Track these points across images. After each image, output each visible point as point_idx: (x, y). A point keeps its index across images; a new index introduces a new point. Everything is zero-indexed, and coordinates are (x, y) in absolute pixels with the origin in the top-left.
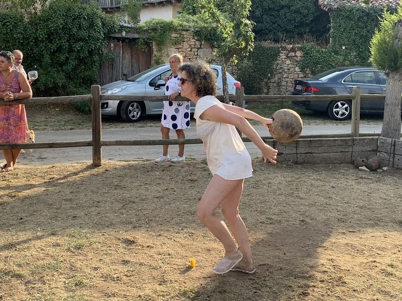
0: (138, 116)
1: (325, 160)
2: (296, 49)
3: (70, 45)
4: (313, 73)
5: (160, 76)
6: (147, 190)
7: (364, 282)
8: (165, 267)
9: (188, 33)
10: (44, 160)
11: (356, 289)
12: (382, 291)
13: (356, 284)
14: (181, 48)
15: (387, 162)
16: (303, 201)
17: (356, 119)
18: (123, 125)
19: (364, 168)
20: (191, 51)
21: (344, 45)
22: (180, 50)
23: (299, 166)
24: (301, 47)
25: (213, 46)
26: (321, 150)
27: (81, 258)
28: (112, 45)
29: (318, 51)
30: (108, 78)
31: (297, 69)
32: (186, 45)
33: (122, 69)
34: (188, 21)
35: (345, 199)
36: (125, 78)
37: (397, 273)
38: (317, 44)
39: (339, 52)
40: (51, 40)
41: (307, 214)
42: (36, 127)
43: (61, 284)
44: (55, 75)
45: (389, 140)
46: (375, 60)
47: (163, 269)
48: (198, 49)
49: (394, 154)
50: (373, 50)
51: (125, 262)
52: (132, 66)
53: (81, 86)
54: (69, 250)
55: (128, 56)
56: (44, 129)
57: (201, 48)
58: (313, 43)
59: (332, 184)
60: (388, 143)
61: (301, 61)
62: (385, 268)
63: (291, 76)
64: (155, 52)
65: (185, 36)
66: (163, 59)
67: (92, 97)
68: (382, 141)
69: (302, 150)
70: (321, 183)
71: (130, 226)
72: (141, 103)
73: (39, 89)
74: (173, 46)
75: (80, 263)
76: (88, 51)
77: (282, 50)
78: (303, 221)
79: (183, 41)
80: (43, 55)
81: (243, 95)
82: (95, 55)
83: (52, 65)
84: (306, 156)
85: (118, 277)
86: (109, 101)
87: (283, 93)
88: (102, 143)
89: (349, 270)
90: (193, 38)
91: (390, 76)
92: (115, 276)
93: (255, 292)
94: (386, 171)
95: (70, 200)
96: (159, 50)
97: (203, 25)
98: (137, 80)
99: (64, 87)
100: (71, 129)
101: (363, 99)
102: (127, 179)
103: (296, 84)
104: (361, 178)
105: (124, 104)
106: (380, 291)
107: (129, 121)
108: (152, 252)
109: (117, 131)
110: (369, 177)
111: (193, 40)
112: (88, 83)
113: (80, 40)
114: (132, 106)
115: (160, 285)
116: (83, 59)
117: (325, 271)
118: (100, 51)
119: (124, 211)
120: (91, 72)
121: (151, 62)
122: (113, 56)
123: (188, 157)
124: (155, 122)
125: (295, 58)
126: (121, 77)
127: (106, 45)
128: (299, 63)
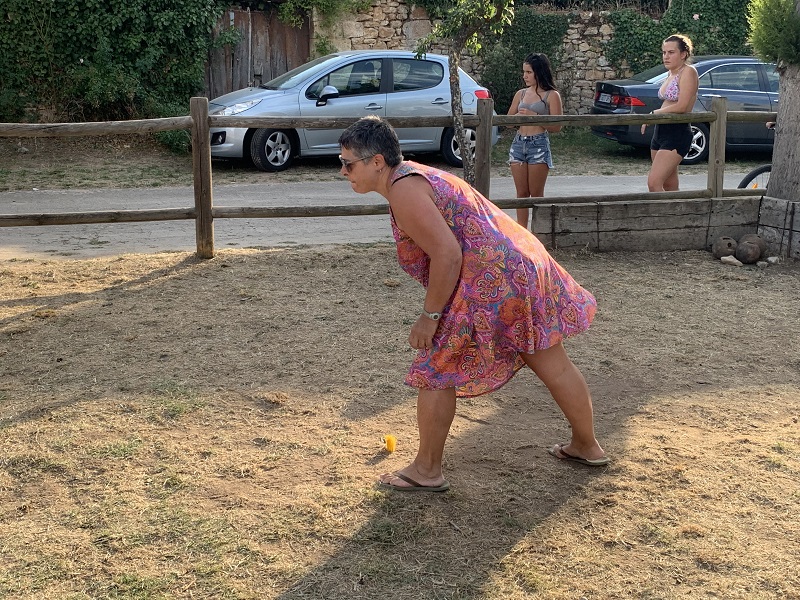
0: (285, 159)
1: (654, 244)
2: (601, 20)
3: (149, 16)
4: (635, 68)
5: (326, 78)
6: (303, 304)
7: (723, 481)
8: (339, 452)
10: (103, 245)
11: (707, 493)
12: (758, 498)
13: (708, 485)
14: (368, 20)
15: (778, 247)
16: (607, 325)
17: (718, 162)
18: (257, 176)
19: (730, 258)
20: (389, 25)
21: (697, 12)
22: (367, 24)
23: (602, 257)
24: (610, 16)
25: (433, 15)
26: (646, 223)
27: (176, 434)
28: (232, 16)
29: (645, 24)
30: (224, 82)
31: (603, 61)
32: (378, 14)
33: (253, 63)
35: (692, 319)
36: (258, 82)
37: (789, 464)
38: (643, 10)
39: (686, 25)
40: (111, 6)
41: (615, 350)
42: (86, 181)
43: (138, 485)
44: (121, 78)
45: (783, 203)
46: (758, 42)
47: (335, 455)
48: (404, 21)
49: (791, 230)
50: (753, 21)
51: (262, 443)
52: (272, 58)
53: (172, 100)
54: (152, 419)
55: (263, 38)
56: (102, 186)
57: (408, 19)
58: (634, 8)
59: (667, 291)
60: (780, 209)
61: (609, 44)
62: (765, 454)
63: (591, 75)
64: (317, 30)
66: (335, 43)
67: (192, 120)
68: (767, 204)
69: (609, 224)
70: (646, 290)
71: (271, 374)
72: (290, 132)
73: (90, 106)
74: (352, 16)
75: (174, 444)
76: (185, 27)
77: (572, 23)
78: (607, 363)
79: (374, 7)
80: (96, 38)
81: (491, 114)
82: (197, 37)
83: (113, 58)
84: (617, 237)
85: (248, 471)
86: (227, 129)
87: (573, 110)
88: (213, 213)
89: (694, 458)
91: (787, 73)
92: (242, 468)
93: (511, 500)
94: (775, 264)
95: (155, 323)
96: (326, 25)
98: (283, 86)
99: (138, 100)
100: (155, 185)
101: (732, 121)
102: (264, 282)
103: (600, 92)
104: (725, 278)
105: (257, 134)
106: (754, 498)
107: (267, 168)
108: (313, 423)
109: (245, 189)
110: (740, 278)
111: (393, 4)
112: (184, 91)
113: (168, 5)
114: (274, 139)
115: (328, 485)
116: (174, 45)
117: (648, 460)
118: (209, 29)
119: (258, 345)
120: (192, 70)
121: (309, 49)
122: (234, 38)
123: (383, 240)
124: (318, 170)
125: (597, 38)
126: (251, 81)
127: (220, 16)
128: (605, 49)
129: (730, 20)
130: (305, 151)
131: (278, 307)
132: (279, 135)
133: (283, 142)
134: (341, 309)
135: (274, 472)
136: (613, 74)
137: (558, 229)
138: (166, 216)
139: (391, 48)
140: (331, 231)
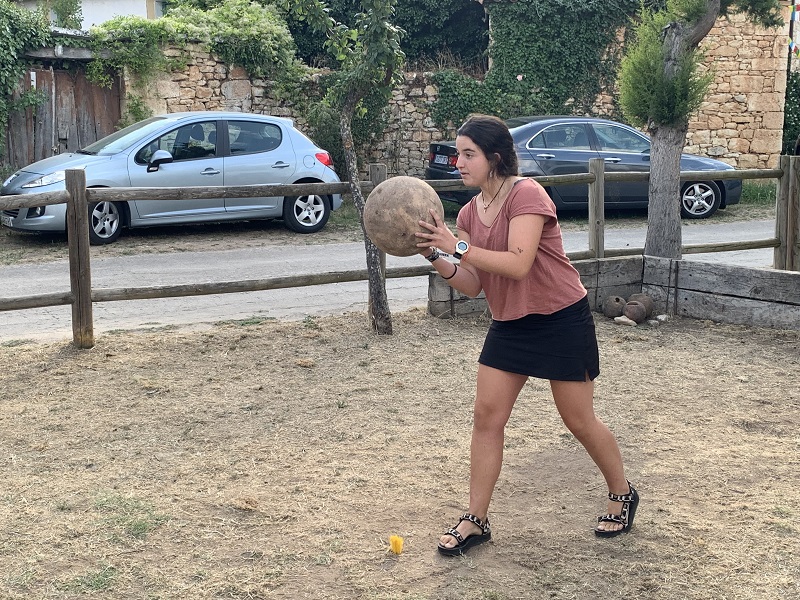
0: (113, 231)
2: (425, 81)
6: (219, 393)
7: (746, 552)
8: (341, 560)
9: (198, 48)
11: (739, 567)
14: (184, 80)
15: (664, 305)
17: (599, 223)
19: (624, 319)
20: (206, 85)
21: (519, 73)
22: (183, 84)
24: (434, 77)
25: (253, 75)
27: (150, 556)
28: (33, 75)
29: (468, 85)
30: (25, 147)
31: (429, 122)
32: (195, 74)
33: (57, 126)
34: (197, 23)
36: (63, 146)
38: (465, 71)
39: (508, 86)
45: (665, 261)
47: (341, 564)
48: (222, 81)
49: (676, 288)
51: (253, 557)
52: (78, 120)
54: (115, 540)
55: (68, 100)
57: (227, 79)
58: (456, 69)
60: (662, 267)
61: (434, 105)
62: (770, 520)
63: (418, 137)
64: (129, 90)
65: (192, 54)
66: (151, 104)
67: (69, 194)
68: (648, 263)
71: (224, 477)
74: (167, 76)
85: (255, 592)
87: (403, 171)
90: (211, 59)
91: (659, 134)
94: (666, 322)
96: (139, 85)
97: (230, 30)
98: (102, 151)
102: (163, 371)
103: (434, 153)
107: (96, 241)
108: (298, 528)
110: (641, 338)
111: (210, 63)
114: (100, 208)
118: (9, 90)
121: (120, 111)
122: (39, 100)
123: (257, 315)
124: (152, 242)
125: (422, 99)
126: (56, 145)
127: (21, 76)
128: (430, 110)
129: (550, 81)
130: (136, 221)
131: (193, 399)
132: (106, 206)
133: (111, 212)
134: (263, 395)
135: (283, 590)
136: (439, 135)
137: (457, 296)
138: (39, 302)
139: (209, 109)
140: (195, 308)
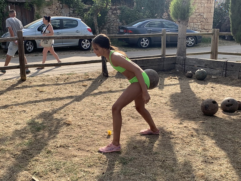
0: (32, 49)
2: (117, 9)
4: (127, 22)
5: (43, 25)
14: (51, 8)
17: (164, 47)
20: (57, 10)
21: (143, 7)
24: (120, 8)
25: (70, 7)
29: (129, 10)
31: (118, 20)
32: (54, 7)
38: (128, 6)
39: (140, 10)
49: (185, 65)
52: (22, 19)
55: (19, 13)
57: (63, 8)
60: (181, 59)
61: (120, 16)
63: (115, 24)
64: (36, 11)
65: (53, 1)
66: (41, 14)
67: (18, 38)
74: (46, 7)
77: (109, 10)
78: (155, 104)
79: (52, 4)
96: (39, 9)
101: (167, 36)
103: (120, 29)
107: (27, 52)
111: (58, 3)
121: (33, 17)
125: (116, 14)
127: (6, 7)
128: (119, 17)
129: (151, 9)
130: (38, 47)
133: (31, 44)
136: (121, 24)
138: (11, 68)
